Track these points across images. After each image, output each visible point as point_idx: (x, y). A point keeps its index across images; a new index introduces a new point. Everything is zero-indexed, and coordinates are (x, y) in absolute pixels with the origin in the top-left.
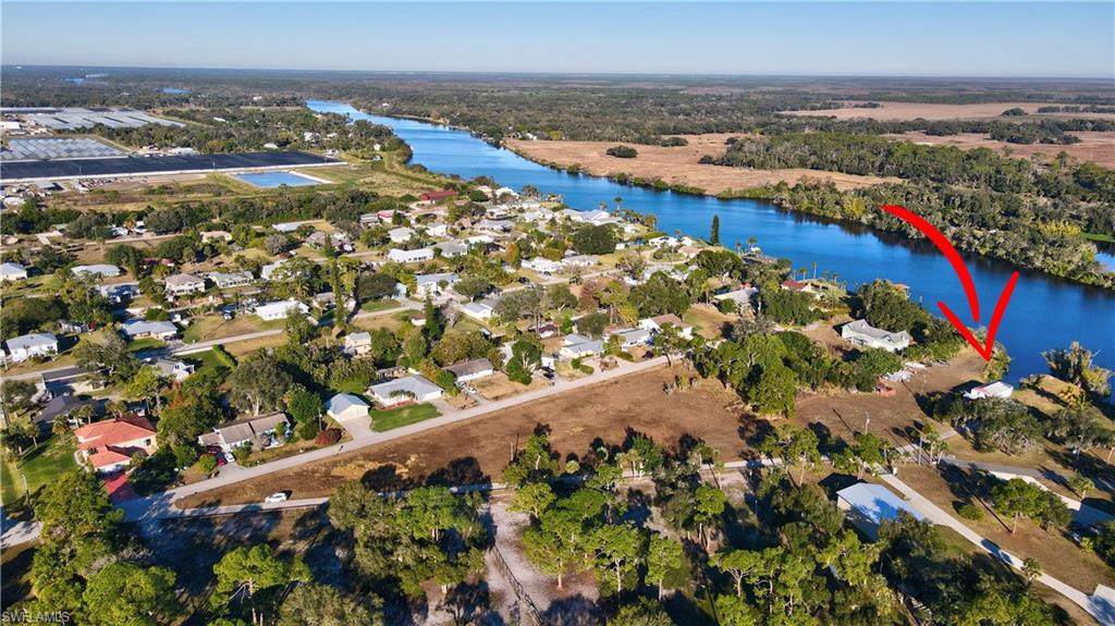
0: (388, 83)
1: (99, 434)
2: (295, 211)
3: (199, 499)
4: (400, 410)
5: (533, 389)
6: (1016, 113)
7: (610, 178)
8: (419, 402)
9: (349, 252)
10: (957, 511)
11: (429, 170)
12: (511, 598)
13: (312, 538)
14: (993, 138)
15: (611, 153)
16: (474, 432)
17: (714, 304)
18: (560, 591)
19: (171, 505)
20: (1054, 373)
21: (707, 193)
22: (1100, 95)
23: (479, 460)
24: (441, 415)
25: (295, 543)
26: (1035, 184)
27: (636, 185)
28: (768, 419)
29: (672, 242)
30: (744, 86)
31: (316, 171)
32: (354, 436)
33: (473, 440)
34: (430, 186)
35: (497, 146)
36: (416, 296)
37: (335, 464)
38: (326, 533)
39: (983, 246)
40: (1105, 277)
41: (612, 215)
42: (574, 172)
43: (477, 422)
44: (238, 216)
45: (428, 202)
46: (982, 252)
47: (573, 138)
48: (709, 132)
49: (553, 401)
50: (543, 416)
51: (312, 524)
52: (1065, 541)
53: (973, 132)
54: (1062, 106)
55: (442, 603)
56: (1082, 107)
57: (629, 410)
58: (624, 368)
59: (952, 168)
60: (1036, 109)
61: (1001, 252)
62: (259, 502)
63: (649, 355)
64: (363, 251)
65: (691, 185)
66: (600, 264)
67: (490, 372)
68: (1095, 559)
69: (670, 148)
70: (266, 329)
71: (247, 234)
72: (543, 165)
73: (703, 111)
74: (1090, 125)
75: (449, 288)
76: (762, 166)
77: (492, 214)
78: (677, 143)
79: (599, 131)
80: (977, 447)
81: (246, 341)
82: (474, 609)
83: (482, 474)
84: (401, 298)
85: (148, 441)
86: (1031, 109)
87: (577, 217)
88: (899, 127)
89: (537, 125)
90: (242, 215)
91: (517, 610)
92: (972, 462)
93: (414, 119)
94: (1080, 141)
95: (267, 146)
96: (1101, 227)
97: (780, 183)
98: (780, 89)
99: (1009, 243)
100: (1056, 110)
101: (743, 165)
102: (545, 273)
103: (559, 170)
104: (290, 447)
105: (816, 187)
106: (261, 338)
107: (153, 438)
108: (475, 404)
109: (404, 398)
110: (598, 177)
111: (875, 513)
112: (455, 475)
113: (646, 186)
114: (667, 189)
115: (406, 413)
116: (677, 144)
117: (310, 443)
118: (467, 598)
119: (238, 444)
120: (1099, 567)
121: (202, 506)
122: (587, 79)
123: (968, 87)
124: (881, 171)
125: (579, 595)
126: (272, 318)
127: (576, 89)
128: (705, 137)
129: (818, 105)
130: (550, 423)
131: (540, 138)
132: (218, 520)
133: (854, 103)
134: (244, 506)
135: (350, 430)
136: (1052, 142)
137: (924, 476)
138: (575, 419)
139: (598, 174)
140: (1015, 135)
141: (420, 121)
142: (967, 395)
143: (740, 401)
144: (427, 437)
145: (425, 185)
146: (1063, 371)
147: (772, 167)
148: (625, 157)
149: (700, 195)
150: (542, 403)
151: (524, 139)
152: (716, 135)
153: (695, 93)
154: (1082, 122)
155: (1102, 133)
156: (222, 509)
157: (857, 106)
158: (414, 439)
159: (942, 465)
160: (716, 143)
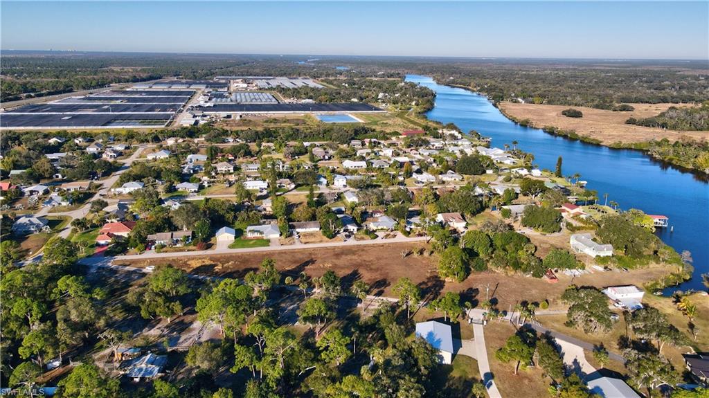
3: (124, 262)
4: (251, 240)
5: (331, 241)
7: (545, 130)
8: (263, 238)
9: (326, 160)
15: (565, 113)
19: (111, 262)
21: (603, 144)
24: (269, 246)
27: (560, 136)
28: (447, 281)
31: (364, 115)
32: (217, 248)
37: (193, 259)
45: (404, 136)
47: (550, 102)
50: (319, 255)
57: (370, 261)
58: (397, 239)
62: (144, 268)
63: (422, 234)
64: (335, 160)
67: (317, 229)
84: (322, 186)
87: (483, 151)
89: (534, 93)
92: (551, 330)
93: (462, 88)
95: (352, 100)
97: (663, 140)
101: (659, 126)
103: (516, 123)
105: (690, 145)
108: (291, 244)
109: (258, 235)
113: (565, 137)
114: (576, 140)
116: (624, 110)
117: (194, 248)
119: (162, 242)
121: (121, 265)
122: (614, 63)
130: (318, 260)
131: (526, 102)
132: (120, 272)
134: (136, 268)
135: (218, 245)
138: (334, 260)
141: (465, 89)
142: (605, 291)
148: (573, 117)
149: (598, 145)
156: (127, 268)
159: (525, 327)
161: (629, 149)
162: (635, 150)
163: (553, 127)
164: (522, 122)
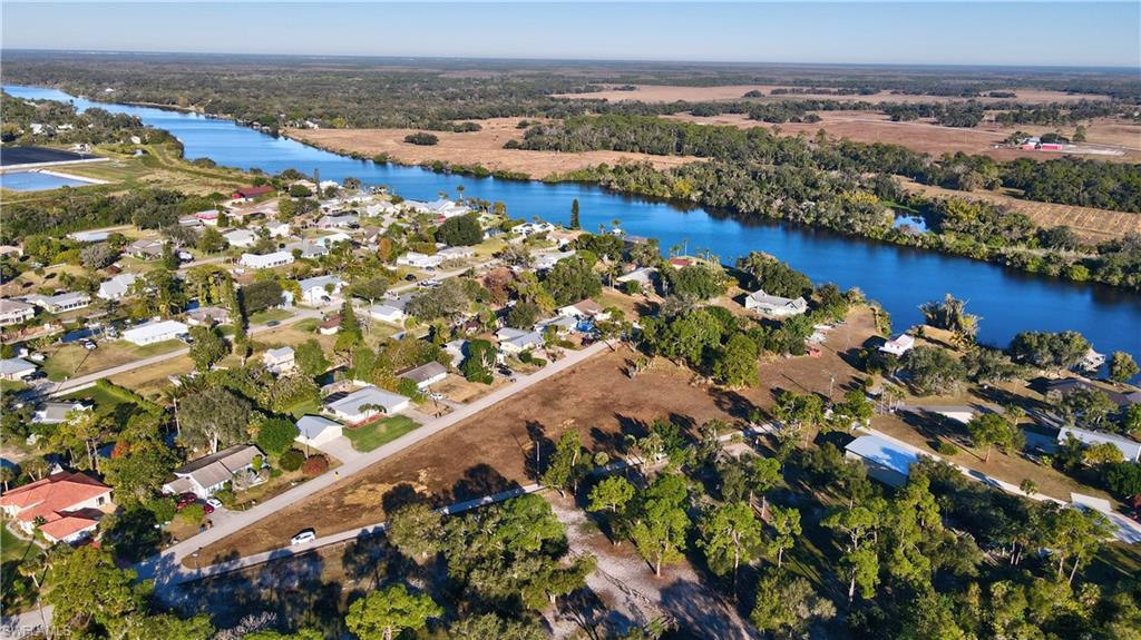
0: (96, 65)
1: (38, 500)
2: (89, 217)
3: (209, 554)
4: (374, 426)
5: (497, 387)
6: (755, 94)
7: (423, 166)
8: (388, 414)
9: (189, 261)
10: (937, 450)
11: (218, 165)
12: (621, 596)
13: (373, 574)
14: (752, 118)
15: (410, 140)
16: (467, 438)
17: (616, 287)
18: (660, 580)
19: (178, 566)
20: (930, 323)
21: (532, 178)
22: (811, 78)
23: (492, 466)
24: (421, 425)
25: (357, 583)
26: (814, 158)
27: (454, 172)
28: (734, 390)
29: (537, 228)
30: (498, 70)
31: (74, 169)
32: (342, 459)
33: (472, 447)
34: (233, 183)
35: (275, 135)
36: (303, 303)
37: (342, 492)
38: (384, 565)
39: (807, 216)
40: (916, 238)
41: (457, 205)
42: (381, 162)
43: (465, 427)
44: (18, 227)
45: (243, 200)
46: (808, 221)
47: (359, 125)
48: (494, 117)
49: (526, 396)
50: (525, 413)
51: (362, 558)
52: (1025, 462)
53: (731, 112)
54: (789, 88)
55: (558, 613)
56: (805, 89)
57: (604, 397)
58: (572, 358)
59: (742, 146)
60: (769, 91)
61: (825, 221)
62: (283, 546)
63: (586, 342)
64: (203, 259)
65: (513, 170)
66: (477, 255)
67: (444, 375)
68: (1055, 473)
69: (464, 133)
70: (148, 356)
71: (49, 248)
72: (342, 155)
73: (476, 95)
74: (821, 105)
75: (337, 290)
76: (569, 149)
77: (326, 210)
78: (471, 128)
79: (385, 118)
80: (913, 392)
81: (134, 371)
82: (593, 613)
83: (505, 479)
84: (288, 307)
85: (101, 500)
86: (765, 90)
87: (422, 208)
88: (669, 109)
89: (311, 112)
90: (24, 225)
91: (633, 605)
92: (919, 406)
94: (821, 120)
96: (885, 195)
97: (599, 165)
98: (535, 72)
99: (830, 212)
100: (785, 92)
101: (550, 148)
102: (427, 268)
103: (364, 160)
104: (276, 482)
105: (636, 168)
106: (151, 366)
107: (106, 496)
108: (449, 410)
109: (372, 413)
110: (410, 166)
111: (888, 460)
112: (479, 484)
113: (465, 173)
114: (488, 176)
115: (383, 428)
116: (471, 130)
117: (297, 474)
118: (578, 603)
119: (217, 486)
120: (1062, 480)
121: (217, 560)
123: (702, 72)
124: (679, 151)
125: (680, 580)
126: (148, 343)
127: (325, 73)
128: (494, 121)
129: (582, 88)
130: (538, 419)
131: (322, 126)
132: (249, 573)
133: (613, 86)
134: (270, 553)
135: (332, 453)
136: (800, 121)
137: (891, 424)
138: (558, 413)
139: (410, 163)
140: (770, 115)
141: (163, 109)
142: (881, 348)
143: (699, 376)
144: (422, 449)
145: (225, 182)
146: (939, 320)
147: (578, 150)
148: (426, 144)
149: (525, 180)
150: (515, 400)
151: (304, 127)
152: (501, 119)
153: (455, 76)
154: (814, 102)
155: (832, 112)
156: (246, 561)
157: (615, 89)
158: (410, 454)
159: (899, 412)
160: (508, 127)
161: (567, 182)
162: (575, 182)
163: (438, 162)
164: (377, 157)
